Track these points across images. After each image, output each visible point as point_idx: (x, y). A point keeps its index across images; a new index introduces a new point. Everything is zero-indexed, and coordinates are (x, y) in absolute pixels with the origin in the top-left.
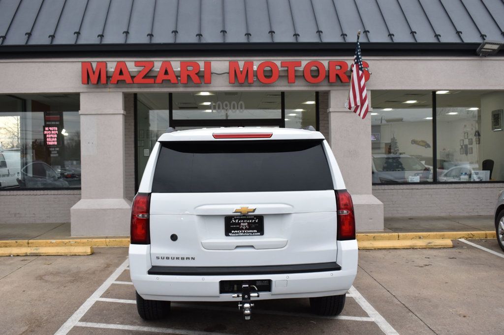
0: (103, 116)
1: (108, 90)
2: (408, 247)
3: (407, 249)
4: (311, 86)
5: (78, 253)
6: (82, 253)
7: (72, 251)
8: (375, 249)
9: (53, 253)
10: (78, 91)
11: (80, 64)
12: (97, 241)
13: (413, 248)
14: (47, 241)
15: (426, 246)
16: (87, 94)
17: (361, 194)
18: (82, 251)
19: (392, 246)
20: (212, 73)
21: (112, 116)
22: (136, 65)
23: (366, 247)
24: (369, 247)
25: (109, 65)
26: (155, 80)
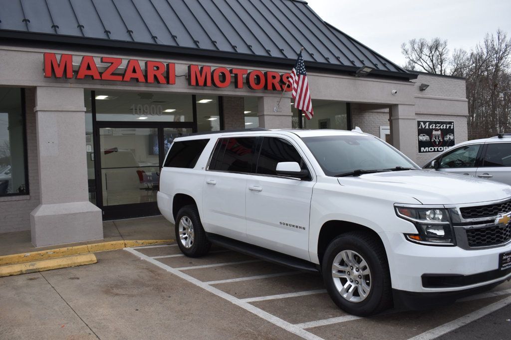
0: (64, 113)
1: (69, 85)
5: (83, 262)
6: (87, 262)
7: (76, 262)
9: (54, 266)
10: (35, 84)
11: (42, 55)
12: (78, 249)
14: (20, 255)
16: (44, 88)
18: (87, 260)
20: (175, 76)
21: (74, 113)
22: (102, 61)
25: (74, 58)
26: (123, 78)
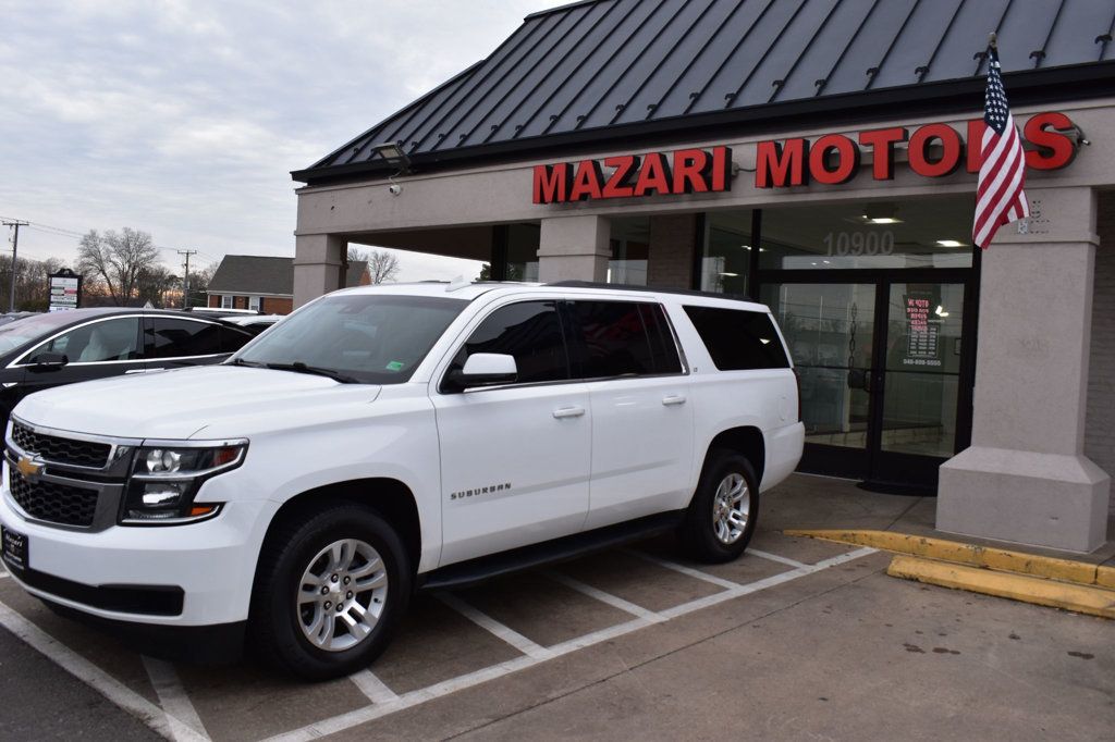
2: (1049, 603)
3: (1045, 606)
4: (937, 185)
8: (958, 589)
13: (1061, 609)
15: (1103, 610)
17: (1045, 451)
19: (1005, 590)
22: (612, 166)
23: (936, 580)
24: (942, 581)
26: (634, 190)
